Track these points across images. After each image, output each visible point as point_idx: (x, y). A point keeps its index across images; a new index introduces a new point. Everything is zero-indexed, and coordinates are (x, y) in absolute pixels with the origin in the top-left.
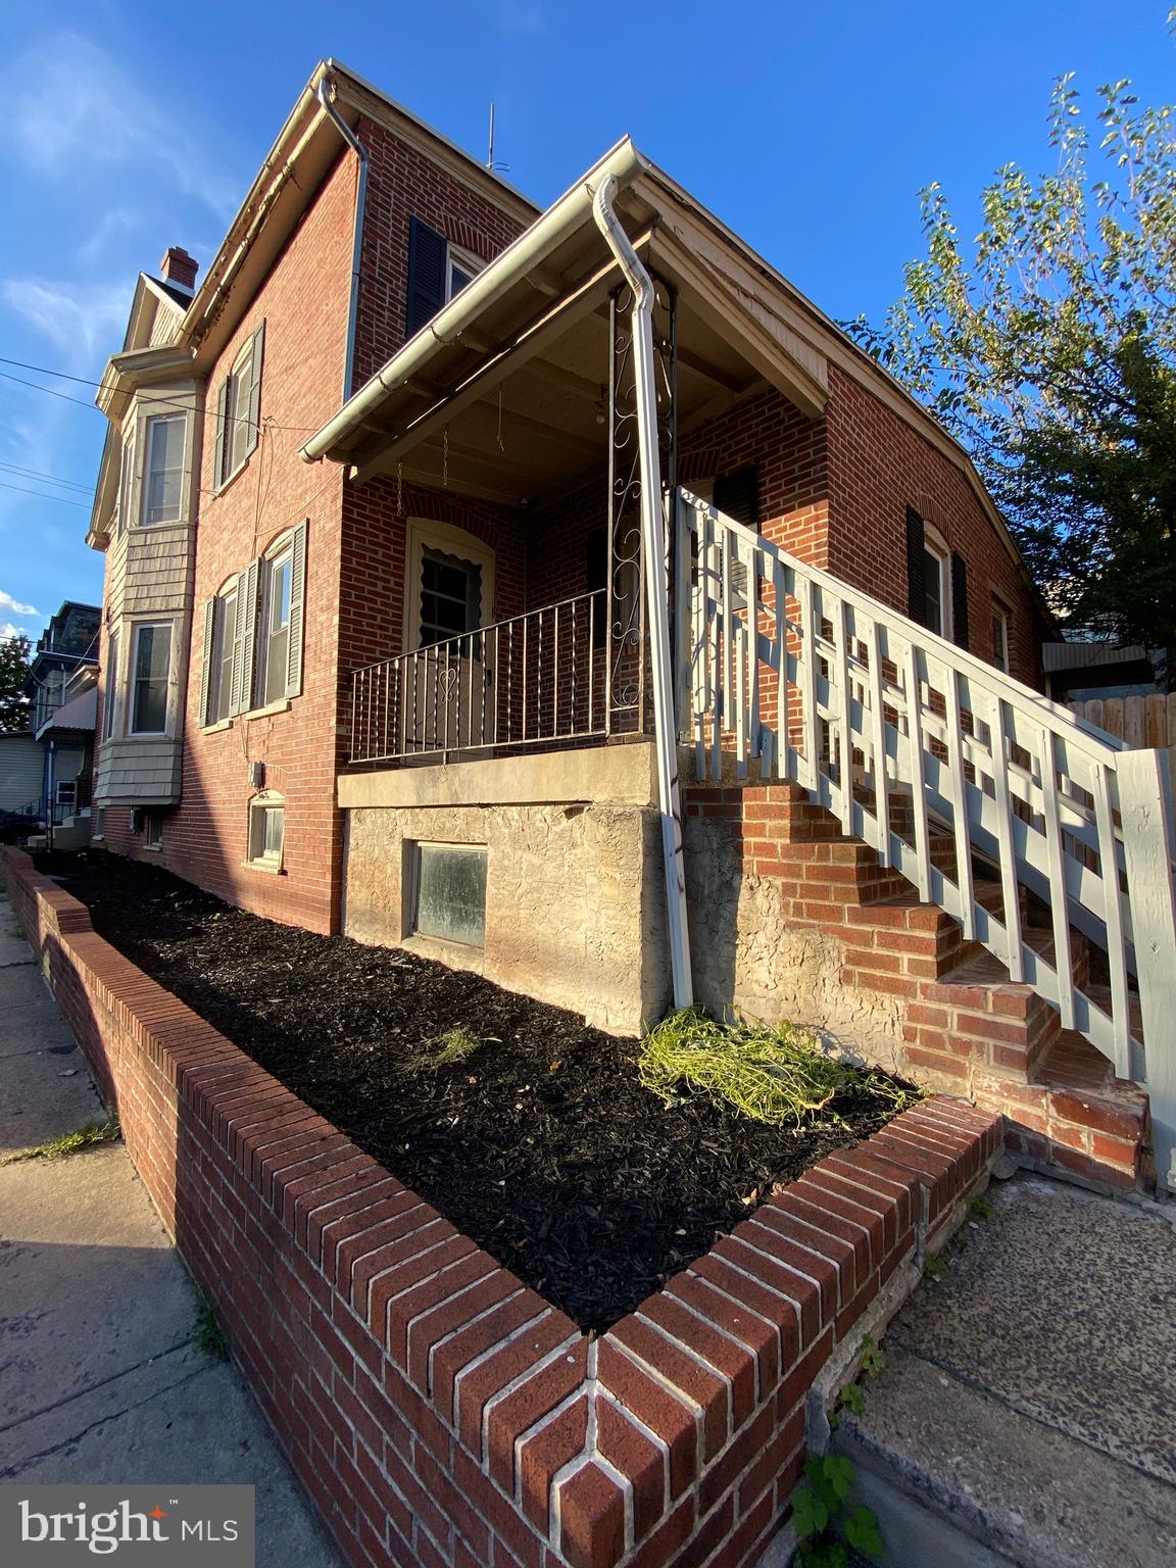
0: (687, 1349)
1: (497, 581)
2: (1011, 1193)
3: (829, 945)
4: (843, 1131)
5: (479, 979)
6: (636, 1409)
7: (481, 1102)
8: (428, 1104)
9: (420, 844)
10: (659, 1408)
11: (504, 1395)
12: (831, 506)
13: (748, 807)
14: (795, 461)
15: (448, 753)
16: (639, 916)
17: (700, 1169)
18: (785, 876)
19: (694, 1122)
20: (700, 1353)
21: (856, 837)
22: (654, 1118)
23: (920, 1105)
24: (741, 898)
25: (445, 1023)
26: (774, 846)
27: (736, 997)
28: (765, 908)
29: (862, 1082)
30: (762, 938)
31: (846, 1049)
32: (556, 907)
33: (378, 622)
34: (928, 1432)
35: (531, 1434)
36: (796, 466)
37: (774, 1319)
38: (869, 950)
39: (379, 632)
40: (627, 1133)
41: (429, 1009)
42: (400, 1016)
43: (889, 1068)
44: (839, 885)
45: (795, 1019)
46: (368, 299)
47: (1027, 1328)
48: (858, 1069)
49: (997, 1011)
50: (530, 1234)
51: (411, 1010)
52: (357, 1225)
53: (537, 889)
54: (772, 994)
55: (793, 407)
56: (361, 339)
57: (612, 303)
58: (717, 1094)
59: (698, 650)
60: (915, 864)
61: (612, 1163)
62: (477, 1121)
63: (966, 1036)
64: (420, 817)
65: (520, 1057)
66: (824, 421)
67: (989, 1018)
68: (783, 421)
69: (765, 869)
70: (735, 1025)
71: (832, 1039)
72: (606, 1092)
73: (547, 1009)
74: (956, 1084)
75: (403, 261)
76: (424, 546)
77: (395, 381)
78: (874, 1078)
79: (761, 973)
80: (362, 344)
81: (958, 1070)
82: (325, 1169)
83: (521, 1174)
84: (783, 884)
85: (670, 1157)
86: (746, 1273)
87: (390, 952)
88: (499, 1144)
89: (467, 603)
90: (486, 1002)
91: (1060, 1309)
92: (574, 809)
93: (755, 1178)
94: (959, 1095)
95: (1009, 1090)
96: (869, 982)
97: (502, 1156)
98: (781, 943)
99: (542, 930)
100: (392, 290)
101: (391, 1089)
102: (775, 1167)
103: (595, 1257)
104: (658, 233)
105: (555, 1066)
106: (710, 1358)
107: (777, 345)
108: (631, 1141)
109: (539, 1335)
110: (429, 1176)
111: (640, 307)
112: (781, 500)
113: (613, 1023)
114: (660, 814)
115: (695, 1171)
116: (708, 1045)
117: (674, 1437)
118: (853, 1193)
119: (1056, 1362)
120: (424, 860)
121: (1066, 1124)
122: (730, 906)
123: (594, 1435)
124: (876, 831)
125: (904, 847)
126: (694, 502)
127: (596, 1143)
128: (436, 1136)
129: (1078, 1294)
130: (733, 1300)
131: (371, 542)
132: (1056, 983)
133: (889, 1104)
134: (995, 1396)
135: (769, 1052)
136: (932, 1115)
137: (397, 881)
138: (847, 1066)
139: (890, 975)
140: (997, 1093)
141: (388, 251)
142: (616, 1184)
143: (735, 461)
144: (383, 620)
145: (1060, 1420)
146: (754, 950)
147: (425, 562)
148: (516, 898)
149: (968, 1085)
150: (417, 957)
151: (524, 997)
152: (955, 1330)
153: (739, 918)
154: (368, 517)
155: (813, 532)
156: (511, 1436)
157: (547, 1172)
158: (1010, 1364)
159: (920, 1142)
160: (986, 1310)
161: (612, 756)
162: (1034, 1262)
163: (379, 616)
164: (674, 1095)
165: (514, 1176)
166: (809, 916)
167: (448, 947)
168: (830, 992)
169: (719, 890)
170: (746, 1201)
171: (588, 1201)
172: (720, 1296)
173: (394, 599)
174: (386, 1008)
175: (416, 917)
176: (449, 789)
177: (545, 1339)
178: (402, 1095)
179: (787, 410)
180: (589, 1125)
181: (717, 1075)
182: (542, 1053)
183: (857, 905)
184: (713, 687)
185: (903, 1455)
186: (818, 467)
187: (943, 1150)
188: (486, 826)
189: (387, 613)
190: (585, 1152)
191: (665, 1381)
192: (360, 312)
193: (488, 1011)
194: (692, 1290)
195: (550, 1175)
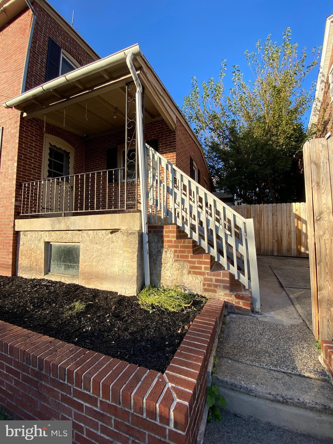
0: (186, 368)
1: (75, 158)
2: (228, 318)
3: (185, 265)
4: (195, 310)
5: (77, 285)
6: (182, 386)
7: (95, 321)
8: (77, 325)
9: (51, 243)
10: (187, 384)
11: (147, 395)
12: (176, 154)
13: (165, 231)
14: (167, 141)
15: (64, 213)
16: (136, 261)
17: (165, 326)
18: (175, 248)
19: (159, 315)
20: (190, 368)
21: (191, 238)
22: (148, 316)
23: (208, 301)
24: (163, 254)
25: (70, 300)
26: (172, 240)
27: (161, 281)
28: (170, 256)
29: (194, 298)
30: (168, 264)
31: (189, 290)
32: (106, 261)
33: (32, 167)
34: (231, 373)
35: (159, 401)
36: (168, 142)
37: (202, 356)
38: (195, 265)
39: (32, 170)
40: (143, 321)
41: (63, 297)
42: (53, 300)
43: (199, 293)
44: (188, 250)
45: (177, 284)
46: (32, 58)
47: (241, 346)
48: (193, 295)
49: (223, 277)
50: (128, 354)
51: (56, 298)
52: (78, 364)
53: (100, 256)
54: (171, 279)
55: (168, 126)
56: (29, 71)
57: (127, 87)
58: (162, 307)
59: (151, 188)
60: (204, 244)
61: (142, 330)
62: (97, 327)
63: (217, 284)
64: (52, 234)
65: (100, 307)
66: (175, 132)
67: (221, 279)
68: (164, 129)
69: (170, 247)
70: (161, 288)
71: (186, 288)
72: (132, 312)
73: (104, 292)
74: (214, 295)
75: (46, 50)
76: (50, 144)
77: (48, 89)
78: (197, 296)
79: (168, 274)
80: (30, 73)
81: (215, 292)
82: (56, 351)
83: (118, 339)
84: (174, 250)
85: (156, 325)
86: (191, 347)
87: (40, 280)
88: (107, 332)
89: (64, 164)
90: (82, 292)
91: (245, 340)
92: (114, 231)
93: (179, 326)
94: (215, 297)
95: (226, 295)
96: (195, 273)
97: (109, 335)
98: (173, 265)
99: (101, 268)
100: (41, 58)
101: (62, 323)
102: (183, 322)
103: (149, 355)
104: (142, 72)
105: (113, 307)
106: (193, 369)
107: (166, 110)
108: (145, 323)
109: (150, 377)
110: (88, 346)
111: (138, 92)
112: (164, 150)
113: (127, 293)
114: (142, 232)
115: (164, 327)
116: (156, 294)
117: (193, 389)
118: (205, 323)
119: (249, 351)
120: (53, 249)
121: (237, 300)
122: (160, 257)
123: (175, 395)
124: (196, 236)
125: (202, 240)
126: (149, 148)
127: (135, 326)
128: (85, 334)
129: (247, 336)
130: (191, 354)
131: (30, 139)
132: (234, 270)
133: (202, 302)
134: (240, 362)
135: (173, 293)
136: (212, 303)
137: (42, 256)
138: (190, 294)
139: (200, 271)
140: (223, 296)
141: (41, 45)
142: (146, 335)
143: (152, 137)
144: (34, 166)
145: (254, 363)
146: (166, 268)
147: (50, 149)
148: (92, 259)
149: (217, 295)
150: (52, 281)
151: (95, 289)
152: (228, 350)
153: (162, 260)
154: (29, 131)
155: (172, 160)
156: (154, 404)
157: (125, 336)
158: (241, 354)
159: (212, 309)
160: (232, 344)
161: (128, 215)
162: (237, 332)
163: (33, 165)
164: (151, 309)
165: (116, 340)
166: (181, 258)
167: (63, 277)
168: (185, 276)
169: (157, 252)
170: (179, 332)
171: (140, 341)
172: (188, 354)
173: (39, 160)
174: (47, 299)
175: (50, 268)
176: (66, 225)
177: (151, 378)
178: (67, 324)
179: (166, 126)
180: (131, 321)
181: (162, 302)
182: (107, 304)
183: (192, 254)
184: (155, 198)
185: (228, 380)
186: (174, 143)
187: (218, 310)
188: (80, 237)
189: (36, 164)
190: (132, 329)
191: (185, 377)
192: (29, 62)
193: (84, 295)
194: (181, 355)
195: (127, 337)
